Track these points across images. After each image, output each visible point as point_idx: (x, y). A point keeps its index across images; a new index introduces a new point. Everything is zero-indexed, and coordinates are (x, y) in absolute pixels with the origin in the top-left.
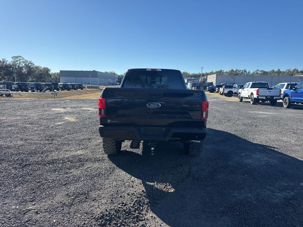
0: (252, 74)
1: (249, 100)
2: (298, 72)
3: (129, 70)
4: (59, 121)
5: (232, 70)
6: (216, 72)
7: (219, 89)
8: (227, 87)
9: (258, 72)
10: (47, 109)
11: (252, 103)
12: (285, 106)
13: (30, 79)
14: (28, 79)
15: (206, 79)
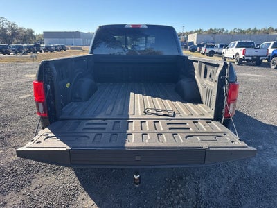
0: (230, 33)
1: (234, 60)
2: (273, 30)
3: (100, 27)
4: (26, 93)
5: (211, 29)
6: (196, 32)
7: (200, 48)
8: (208, 46)
9: (236, 31)
10: (19, 75)
11: (236, 63)
12: (273, 67)
13: (16, 41)
14: (14, 40)
15: (187, 38)
